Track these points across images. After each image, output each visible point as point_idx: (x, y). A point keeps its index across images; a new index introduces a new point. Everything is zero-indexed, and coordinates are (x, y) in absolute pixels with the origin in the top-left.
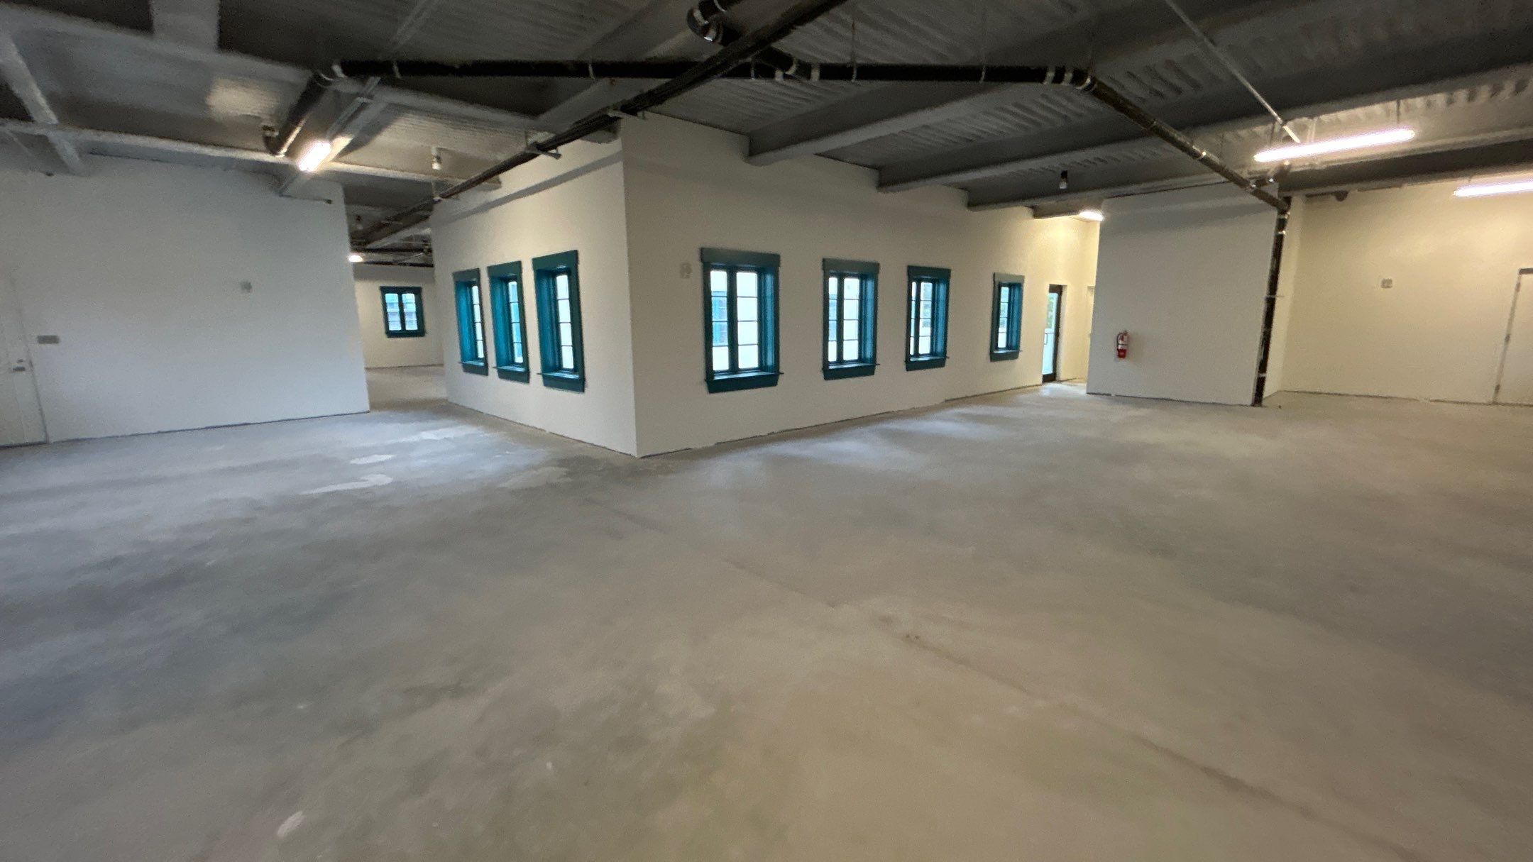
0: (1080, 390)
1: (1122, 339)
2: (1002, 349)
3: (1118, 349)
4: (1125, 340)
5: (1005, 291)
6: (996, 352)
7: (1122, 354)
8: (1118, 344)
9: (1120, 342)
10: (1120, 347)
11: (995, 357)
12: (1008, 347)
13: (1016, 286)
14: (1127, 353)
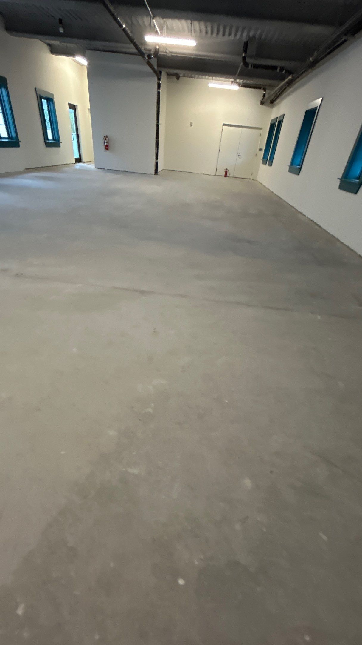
0: (92, 166)
1: (106, 139)
2: (51, 140)
3: (105, 145)
4: (107, 140)
5: (44, 102)
6: (48, 141)
7: (107, 147)
8: (105, 142)
9: (105, 141)
10: (105, 144)
11: (48, 144)
12: (54, 139)
13: (50, 100)
14: (109, 146)
